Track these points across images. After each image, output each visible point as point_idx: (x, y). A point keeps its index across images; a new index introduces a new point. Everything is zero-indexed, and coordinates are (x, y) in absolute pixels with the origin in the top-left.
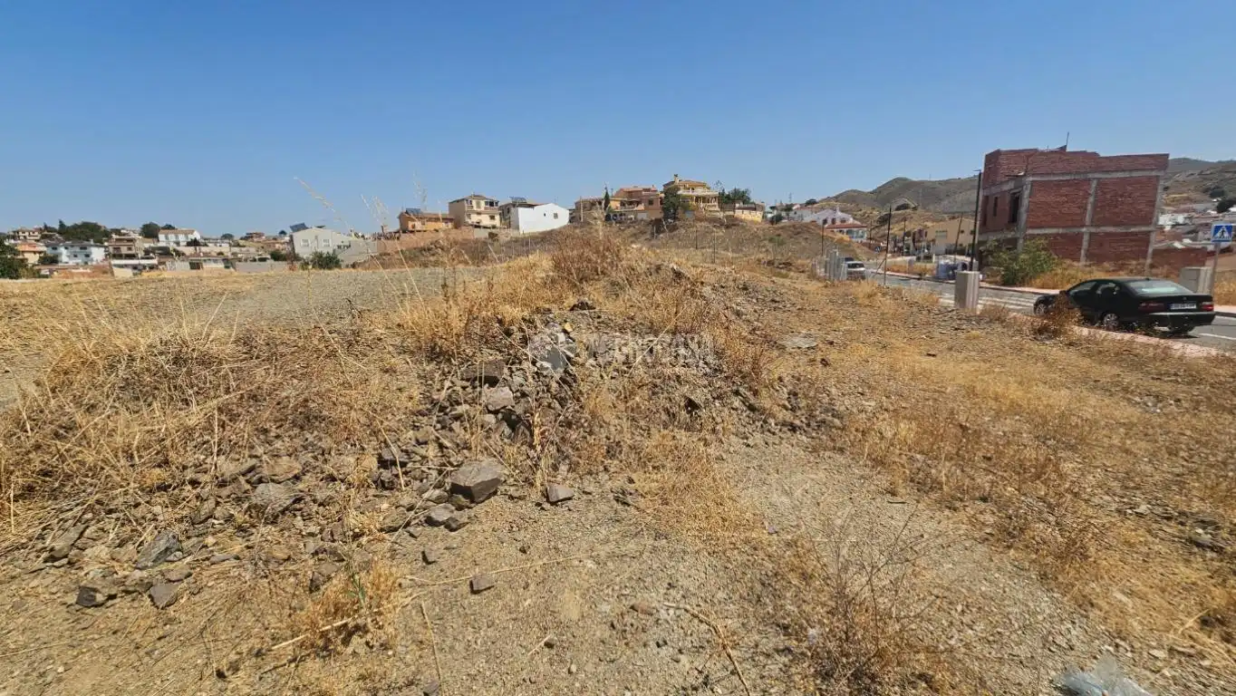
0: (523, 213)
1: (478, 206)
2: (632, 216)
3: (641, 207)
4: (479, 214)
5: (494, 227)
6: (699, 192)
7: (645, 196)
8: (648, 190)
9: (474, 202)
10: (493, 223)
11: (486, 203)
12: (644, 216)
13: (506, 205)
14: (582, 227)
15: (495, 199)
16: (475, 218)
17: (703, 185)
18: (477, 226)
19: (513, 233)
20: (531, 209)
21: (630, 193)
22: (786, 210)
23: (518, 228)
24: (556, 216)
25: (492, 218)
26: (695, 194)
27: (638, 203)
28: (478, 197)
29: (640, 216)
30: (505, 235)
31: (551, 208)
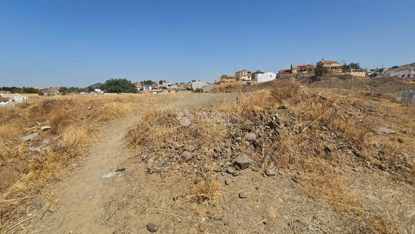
0: (259, 75)
1: (245, 73)
2: (302, 76)
3: (306, 72)
4: (244, 76)
5: (249, 80)
6: (333, 65)
7: (308, 67)
8: (310, 65)
9: (243, 72)
10: (249, 79)
11: (247, 73)
12: (307, 75)
13: (254, 73)
14: (281, 80)
15: (250, 71)
16: (243, 77)
17: (336, 62)
18: (244, 80)
19: (255, 82)
20: (262, 74)
21: (301, 67)
22: (379, 71)
23: (257, 81)
24: (271, 76)
25: (249, 77)
26: (331, 66)
27: (305, 70)
28: (245, 70)
29: (305, 75)
30: (253, 83)
31: (269, 73)
